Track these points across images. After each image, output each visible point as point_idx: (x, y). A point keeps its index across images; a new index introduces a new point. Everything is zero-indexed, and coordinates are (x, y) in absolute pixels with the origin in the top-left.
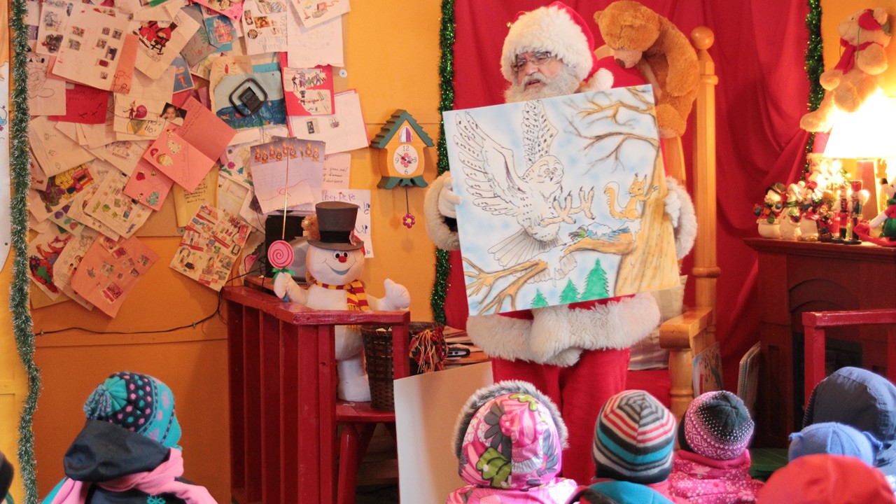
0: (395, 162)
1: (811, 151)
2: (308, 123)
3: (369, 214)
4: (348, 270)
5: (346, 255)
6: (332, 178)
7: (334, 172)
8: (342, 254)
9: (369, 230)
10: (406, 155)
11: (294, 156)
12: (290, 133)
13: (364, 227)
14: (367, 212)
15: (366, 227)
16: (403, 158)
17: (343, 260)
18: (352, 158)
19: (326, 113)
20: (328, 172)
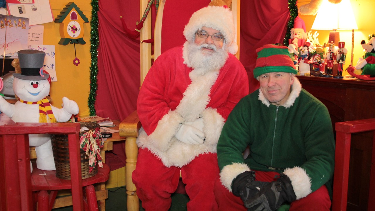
0: (68, 30)
1: (293, 27)
2: (19, 8)
3: (54, 58)
4: (39, 93)
5: (37, 83)
6: (33, 39)
7: (34, 35)
8: (35, 82)
9: (54, 67)
10: (74, 26)
11: (11, 26)
12: (9, 13)
13: (52, 65)
14: (53, 57)
15: (53, 65)
16: (72, 28)
17: (35, 86)
18: (44, 28)
19: (29, 3)
20: (31, 35)
